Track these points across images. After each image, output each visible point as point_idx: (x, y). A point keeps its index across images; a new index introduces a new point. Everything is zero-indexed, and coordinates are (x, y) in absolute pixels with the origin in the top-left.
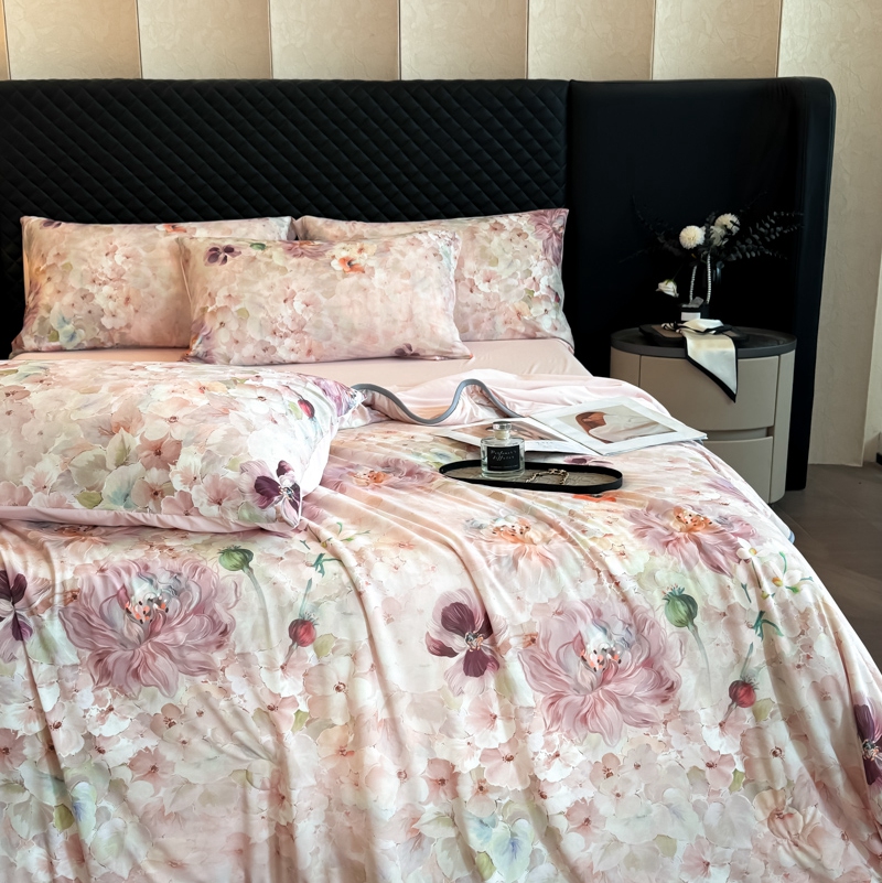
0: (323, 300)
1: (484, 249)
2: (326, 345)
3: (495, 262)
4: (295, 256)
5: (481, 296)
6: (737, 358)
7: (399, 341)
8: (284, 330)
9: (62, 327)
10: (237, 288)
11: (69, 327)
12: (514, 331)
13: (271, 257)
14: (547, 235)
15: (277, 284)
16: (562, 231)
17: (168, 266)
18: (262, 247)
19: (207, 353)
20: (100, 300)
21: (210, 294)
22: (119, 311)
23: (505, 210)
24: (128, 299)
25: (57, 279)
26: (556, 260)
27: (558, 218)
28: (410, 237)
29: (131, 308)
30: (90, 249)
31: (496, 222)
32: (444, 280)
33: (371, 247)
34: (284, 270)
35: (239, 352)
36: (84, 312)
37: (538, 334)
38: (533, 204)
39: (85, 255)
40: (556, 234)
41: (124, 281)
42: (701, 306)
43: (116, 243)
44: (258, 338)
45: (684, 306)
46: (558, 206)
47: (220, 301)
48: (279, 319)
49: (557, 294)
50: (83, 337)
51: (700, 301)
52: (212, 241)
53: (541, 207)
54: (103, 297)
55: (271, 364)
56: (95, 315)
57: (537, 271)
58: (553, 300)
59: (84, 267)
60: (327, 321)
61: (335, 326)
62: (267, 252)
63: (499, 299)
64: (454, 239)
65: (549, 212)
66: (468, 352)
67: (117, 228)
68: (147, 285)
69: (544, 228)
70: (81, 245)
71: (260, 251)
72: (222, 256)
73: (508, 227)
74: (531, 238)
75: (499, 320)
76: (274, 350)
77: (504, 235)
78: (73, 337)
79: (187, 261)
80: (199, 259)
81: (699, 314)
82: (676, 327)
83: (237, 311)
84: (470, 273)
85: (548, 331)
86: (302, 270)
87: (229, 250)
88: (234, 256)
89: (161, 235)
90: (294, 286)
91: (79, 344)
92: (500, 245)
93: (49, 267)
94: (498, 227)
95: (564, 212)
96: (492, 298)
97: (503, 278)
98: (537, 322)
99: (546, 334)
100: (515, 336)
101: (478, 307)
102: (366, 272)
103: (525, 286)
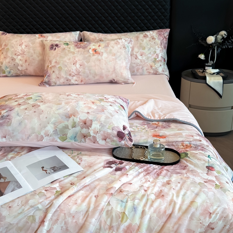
0: (86, 64)
1: (141, 44)
2: (87, 79)
3: (144, 48)
4: (78, 48)
5: (139, 60)
6: (223, 84)
7: (111, 78)
8: (73, 74)
9: (6, 69)
10: (58, 59)
11: (8, 69)
12: (150, 73)
13: (70, 48)
14: (162, 39)
15: (71, 58)
16: (167, 37)
17: (39, 49)
18: (67, 44)
19: (49, 81)
20: (17, 61)
21: (50, 61)
22: (23, 64)
23: (149, 29)
24: (26, 61)
25: (5, 53)
26: (165, 48)
27: (166, 32)
28: (116, 41)
29: (27, 64)
30: (15, 43)
31: (146, 34)
32: (126, 56)
33: (103, 44)
34: (74, 53)
35: (59, 81)
36: (13, 65)
37: (158, 73)
38: (158, 27)
39: (13, 45)
40: (165, 38)
41: (25, 54)
42: (212, 65)
43: (23, 41)
44: (65, 77)
45: (206, 64)
46: (167, 28)
47: (53, 64)
48: (72, 70)
49: (164, 59)
50: (13, 72)
51: (212, 62)
52: (52, 42)
53: (161, 28)
54: (18, 60)
55: (70, 85)
56: (16, 66)
57: (158, 52)
58: (163, 61)
59: (13, 49)
60: (87, 71)
61: (90, 73)
62: (69, 46)
63: (145, 62)
64: (131, 41)
65: (163, 30)
66: (133, 81)
67: (24, 36)
68: (32, 56)
69: (161, 36)
70: (12, 42)
71: (67, 46)
72: (54, 48)
73: (149, 36)
74: (157, 40)
75: (145, 68)
76: (70, 80)
77: (148, 39)
78: (10, 72)
79: (44, 48)
80: (47, 48)
81: (211, 67)
82: (203, 72)
83: (58, 67)
84: (136, 53)
85: (161, 72)
86: (80, 53)
87: (57, 45)
88: (58, 48)
89: (37, 38)
90: (77, 59)
91: (12, 75)
92: (146, 42)
93: (2, 49)
94: (146, 36)
95: (168, 30)
96: (142, 61)
97: (146, 54)
98: (157, 69)
99: (160, 73)
100: (150, 74)
101: (138, 64)
102: (101, 54)
103: (154, 57)
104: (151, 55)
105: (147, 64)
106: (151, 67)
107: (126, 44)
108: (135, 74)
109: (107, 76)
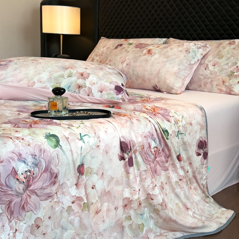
0: (133, 63)
1: (220, 51)
3: (221, 57)
4: (136, 48)
5: (209, 72)
7: (153, 83)
10: (113, 57)
12: (221, 90)
15: (123, 57)
18: (131, 44)
30: (102, 45)
34: (128, 52)
37: (232, 93)
39: (100, 47)
60: (131, 71)
61: (133, 74)
63: (216, 74)
66: (179, 93)
75: (215, 83)
77: (232, 46)
84: (208, 62)
86: (134, 52)
88: (120, 47)
90: (127, 58)
92: (228, 50)
94: (232, 43)
96: (213, 73)
97: (221, 65)
98: (232, 87)
99: (236, 93)
100: (222, 93)
101: (207, 77)
102: (152, 55)
103: (231, 70)
104: (227, 67)
105: (219, 77)
106: (223, 82)
107: (192, 47)
108: (202, 90)
109: (149, 80)
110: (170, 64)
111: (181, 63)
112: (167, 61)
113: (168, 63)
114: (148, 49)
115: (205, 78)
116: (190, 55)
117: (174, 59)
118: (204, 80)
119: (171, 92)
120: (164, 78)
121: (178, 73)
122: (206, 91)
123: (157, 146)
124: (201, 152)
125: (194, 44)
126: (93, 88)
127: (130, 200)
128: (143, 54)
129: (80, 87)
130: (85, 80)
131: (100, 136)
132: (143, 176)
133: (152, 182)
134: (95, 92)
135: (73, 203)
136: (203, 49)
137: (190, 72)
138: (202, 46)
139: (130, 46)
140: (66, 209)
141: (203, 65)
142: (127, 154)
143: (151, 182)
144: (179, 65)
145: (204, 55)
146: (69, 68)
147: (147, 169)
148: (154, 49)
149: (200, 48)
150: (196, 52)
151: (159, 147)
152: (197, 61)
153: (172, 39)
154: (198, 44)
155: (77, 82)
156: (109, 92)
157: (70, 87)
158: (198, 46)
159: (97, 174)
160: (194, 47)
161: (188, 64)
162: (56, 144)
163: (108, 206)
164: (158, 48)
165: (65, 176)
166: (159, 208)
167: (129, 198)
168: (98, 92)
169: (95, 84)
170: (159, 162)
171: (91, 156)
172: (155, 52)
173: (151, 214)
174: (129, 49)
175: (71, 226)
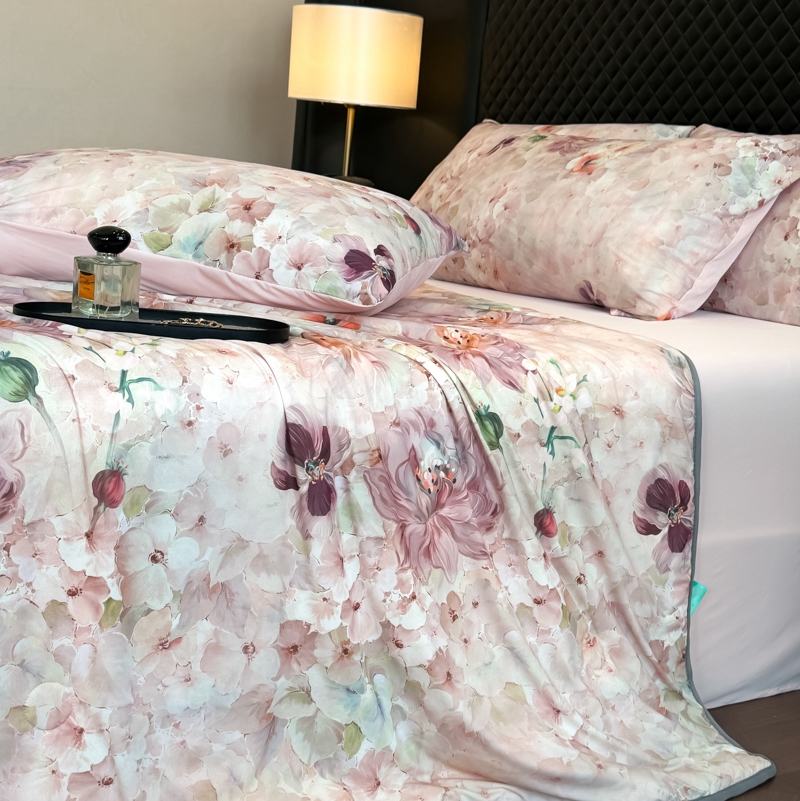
0: (523, 203)
2: (509, 266)
4: (550, 150)
7: (579, 276)
8: (474, 237)
34: (522, 165)
48: (475, 222)
60: (513, 230)
61: (519, 239)
86: (537, 165)
87: (510, 141)
90: (510, 184)
102: (593, 175)
107: (742, 154)
108: (768, 317)
109: (568, 263)
110: (644, 209)
111: (688, 208)
112: (636, 200)
113: (637, 207)
114: (585, 156)
115: (781, 270)
116: (730, 180)
117: (665, 192)
118: (777, 279)
119: (632, 311)
120: (614, 259)
121: (669, 245)
122: (781, 320)
123: (448, 466)
124: (662, 520)
125: (753, 144)
126: (273, 253)
127: (311, 631)
128: (565, 172)
129: (232, 246)
130: (254, 223)
131: (203, 393)
132: (369, 556)
133: (401, 584)
134: (278, 266)
135: (72, 593)
136: (786, 163)
137: (720, 245)
138: (784, 152)
139: (536, 143)
140: (43, 607)
141: (781, 221)
142: (307, 470)
143: (395, 583)
144: (679, 213)
145: (786, 184)
146: (212, 183)
147: (383, 535)
148: (608, 154)
149: (774, 157)
150: (753, 172)
151: (453, 470)
152: (755, 206)
153: (706, 128)
154: (769, 144)
155: (226, 229)
156: (322, 269)
157: (201, 243)
158: (764, 151)
159: (175, 515)
160: (751, 154)
161: (716, 214)
162: (20, 388)
163: (216, 633)
164: (620, 153)
165: (47, 500)
166: (423, 678)
167: (309, 626)
168: (288, 268)
169: (284, 239)
170: (453, 524)
171: (154, 451)
172: (606, 166)
173: (400, 702)
174: (527, 156)
175: (60, 669)
